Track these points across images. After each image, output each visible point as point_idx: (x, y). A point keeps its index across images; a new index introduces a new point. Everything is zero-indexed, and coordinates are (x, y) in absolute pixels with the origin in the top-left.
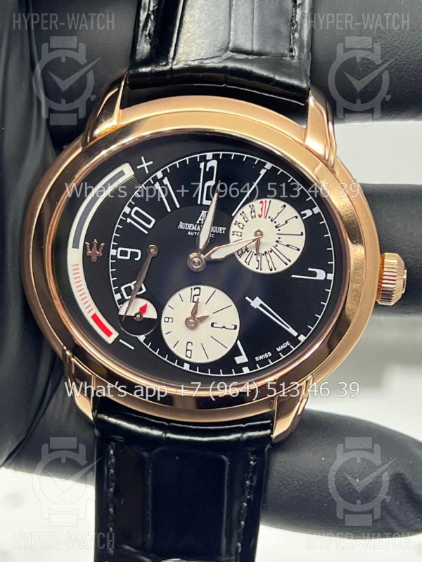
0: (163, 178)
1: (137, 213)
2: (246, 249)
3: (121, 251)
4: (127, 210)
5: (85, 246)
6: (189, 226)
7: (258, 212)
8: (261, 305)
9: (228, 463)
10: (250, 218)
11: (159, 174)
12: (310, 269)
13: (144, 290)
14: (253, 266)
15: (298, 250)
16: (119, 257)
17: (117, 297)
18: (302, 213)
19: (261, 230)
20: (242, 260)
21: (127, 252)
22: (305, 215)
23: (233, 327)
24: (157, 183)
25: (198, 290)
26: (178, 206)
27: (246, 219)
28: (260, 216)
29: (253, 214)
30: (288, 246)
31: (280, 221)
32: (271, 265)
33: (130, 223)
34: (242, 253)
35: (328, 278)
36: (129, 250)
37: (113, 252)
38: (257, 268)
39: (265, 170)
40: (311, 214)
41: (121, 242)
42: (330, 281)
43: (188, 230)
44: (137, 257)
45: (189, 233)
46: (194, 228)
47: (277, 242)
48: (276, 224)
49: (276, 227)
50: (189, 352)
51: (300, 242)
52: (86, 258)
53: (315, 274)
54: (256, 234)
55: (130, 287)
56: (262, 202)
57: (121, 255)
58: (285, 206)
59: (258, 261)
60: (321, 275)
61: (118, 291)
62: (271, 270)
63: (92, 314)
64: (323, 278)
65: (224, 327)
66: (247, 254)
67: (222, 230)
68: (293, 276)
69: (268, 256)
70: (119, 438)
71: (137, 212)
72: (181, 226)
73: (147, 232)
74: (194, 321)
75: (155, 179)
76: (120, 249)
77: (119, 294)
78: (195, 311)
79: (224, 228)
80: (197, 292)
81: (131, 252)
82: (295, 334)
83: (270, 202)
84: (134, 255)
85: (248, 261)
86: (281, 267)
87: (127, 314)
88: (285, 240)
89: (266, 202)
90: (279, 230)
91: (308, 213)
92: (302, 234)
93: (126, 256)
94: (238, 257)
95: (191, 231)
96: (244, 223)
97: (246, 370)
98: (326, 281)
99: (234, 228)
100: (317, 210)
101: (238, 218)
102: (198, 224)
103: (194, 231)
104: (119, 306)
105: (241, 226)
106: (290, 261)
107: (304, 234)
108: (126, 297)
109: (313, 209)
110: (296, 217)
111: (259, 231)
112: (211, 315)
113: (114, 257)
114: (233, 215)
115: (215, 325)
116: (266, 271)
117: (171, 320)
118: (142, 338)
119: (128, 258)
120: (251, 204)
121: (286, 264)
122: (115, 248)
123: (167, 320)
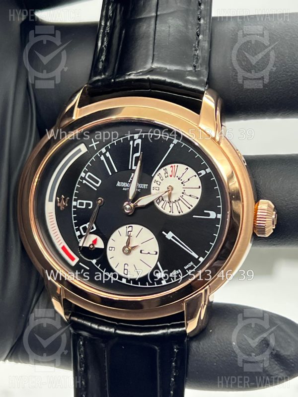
0: (106, 153)
1: (89, 177)
2: (162, 199)
3: (80, 203)
4: (83, 174)
5: (56, 200)
6: (124, 184)
7: (170, 173)
8: (173, 237)
9: (158, 351)
10: (164, 178)
11: (104, 150)
12: (205, 211)
13: (95, 228)
14: (167, 211)
15: (197, 198)
16: (78, 206)
17: (78, 234)
18: (199, 172)
19: (171, 185)
20: (159, 206)
21: (83, 203)
22: (201, 174)
23: (155, 253)
24: (102, 156)
25: (131, 228)
26: (116, 171)
27: (162, 179)
28: (171, 176)
29: (166, 175)
30: (190, 196)
31: (185, 179)
32: (179, 209)
33: (85, 183)
34: (160, 202)
35: (218, 217)
36: (85, 202)
37: (74, 203)
38: (170, 212)
39: (173, 145)
40: (205, 173)
41: (80, 196)
42: (219, 219)
43: (123, 187)
44: (90, 206)
45: (124, 189)
46: (127, 185)
47: (183, 193)
48: (182, 181)
49: (182, 183)
50: (126, 271)
51: (198, 193)
52: (57, 208)
53: (208, 215)
54: (168, 188)
55: (85, 227)
56: (172, 166)
57: (79, 205)
58: (187, 169)
59: (170, 207)
60: (213, 215)
61: (78, 230)
62: (179, 213)
63: (61, 246)
64: (214, 217)
65: (149, 253)
66: (163, 202)
67: (145, 186)
68: (194, 216)
69: (177, 203)
70: (85, 334)
71: (89, 175)
72: (119, 184)
73: (96, 189)
74: (128, 250)
75: (101, 153)
76: (79, 201)
77: (79, 232)
78: (128, 243)
79: (147, 185)
80: (130, 229)
81: (86, 203)
82: (197, 257)
83: (177, 166)
84: (88, 205)
85: (163, 207)
86: (186, 211)
87: (84, 246)
88: (188, 192)
89: (174, 166)
90: (184, 185)
91: (203, 172)
92: (199, 187)
93: (83, 205)
94: (157, 205)
95: (125, 187)
96: (161, 181)
97: (164, 283)
98: (217, 220)
99: (153, 185)
100: (209, 170)
101: (156, 178)
102: (129, 183)
103: (127, 187)
104: (79, 240)
105: (158, 183)
106: (192, 206)
107: (201, 187)
108: (84, 234)
109: (206, 170)
110: (195, 176)
111: (170, 186)
112: (140, 245)
113: (75, 207)
114: (153, 175)
115: (142, 252)
116: (176, 213)
117: (113, 249)
118: (94, 261)
119: (84, 207)
120: (164, 168)
121: (189, 208)
122: (75, 200)
123: (111, 249)
